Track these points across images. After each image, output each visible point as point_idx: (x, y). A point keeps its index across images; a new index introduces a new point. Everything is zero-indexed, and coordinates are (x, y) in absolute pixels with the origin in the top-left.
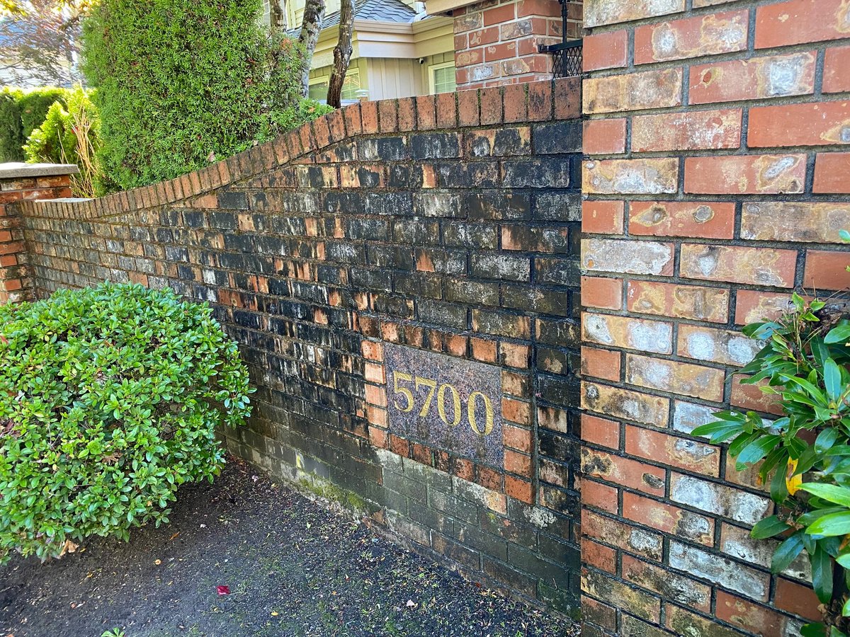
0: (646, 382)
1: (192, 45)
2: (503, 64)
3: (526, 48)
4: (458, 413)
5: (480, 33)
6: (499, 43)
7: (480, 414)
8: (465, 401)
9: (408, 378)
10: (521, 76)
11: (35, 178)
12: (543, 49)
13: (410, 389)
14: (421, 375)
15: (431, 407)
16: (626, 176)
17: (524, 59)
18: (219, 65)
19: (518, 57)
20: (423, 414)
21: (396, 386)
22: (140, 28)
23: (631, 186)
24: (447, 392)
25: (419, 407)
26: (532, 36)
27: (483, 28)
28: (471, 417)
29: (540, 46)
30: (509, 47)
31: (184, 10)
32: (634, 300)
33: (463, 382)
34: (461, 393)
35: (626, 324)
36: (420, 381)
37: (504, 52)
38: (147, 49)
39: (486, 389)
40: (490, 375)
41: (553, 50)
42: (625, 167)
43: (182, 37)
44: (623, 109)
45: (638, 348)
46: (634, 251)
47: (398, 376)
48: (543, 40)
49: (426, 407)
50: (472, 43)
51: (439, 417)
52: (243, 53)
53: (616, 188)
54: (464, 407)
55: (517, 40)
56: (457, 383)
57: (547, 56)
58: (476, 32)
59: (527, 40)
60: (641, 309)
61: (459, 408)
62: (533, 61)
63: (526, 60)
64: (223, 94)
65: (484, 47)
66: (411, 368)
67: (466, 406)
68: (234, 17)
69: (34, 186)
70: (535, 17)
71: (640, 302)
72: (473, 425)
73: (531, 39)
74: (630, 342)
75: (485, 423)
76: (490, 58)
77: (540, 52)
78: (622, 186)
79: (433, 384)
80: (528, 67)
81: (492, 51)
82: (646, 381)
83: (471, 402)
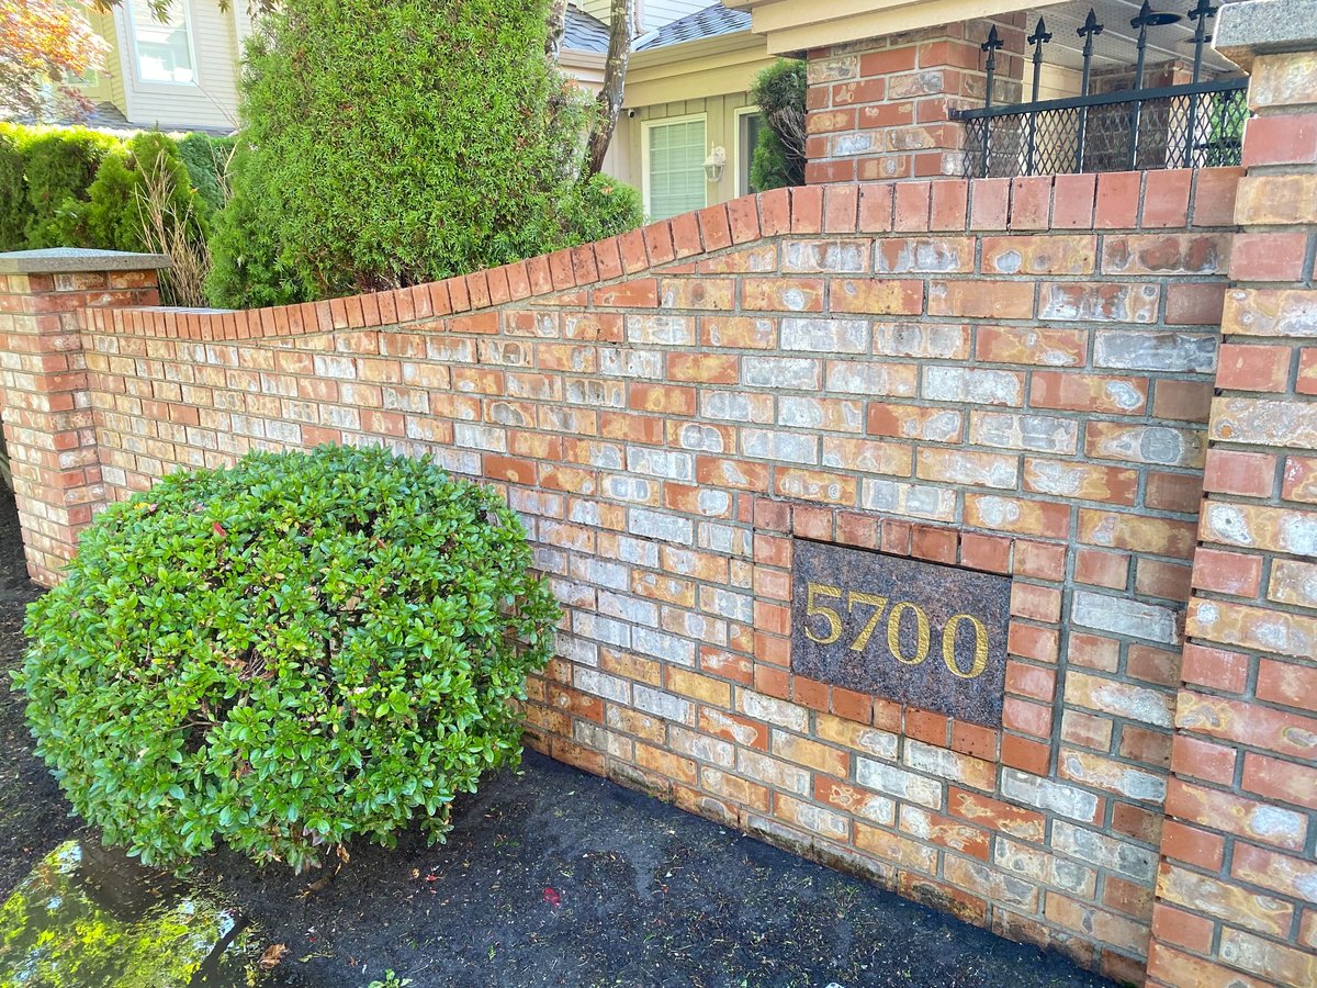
0: (1304, 600)
1: (443, 82)
2: (889, 133)
3: (930, 113)
4: (923, 647)
5: (853, 87)
6: (885, 102)
7: (965, 647)
8: (939, 628)
9: (836, 593)
10: (919, 153)
11: (103, 273)
12: (955, 116)
13: (837, 610)
14: (859, 589)
15: (873, 636)
16: (1299, 313)
17: (926, 128)
18: (482, 115)
19: (915, 125)
20: (857, 647)
21: (810, 605)
22: (360, 52)
23: (1306, 327)
24: (907, 616)
25: (850, 636)
26: (941, 96)
27: (858, 79)
28: (947, 652)
29: (951, 111)
30: (902, 110)
31: (435, 30)
32: (1294, 484)
33: (939, 601)
34: (933, 616)
35: (1278, 517)
36: (855, 598)
37: (891, 116)
38: (371, 87)
39: (981, 611)
40: (989, 590)
41: (965, 118)
42: (1298, 300)
43: (428, 71)
44: (1305, 221)
45: (1294, 550)
46: (1303, 416)
47: (813, 589)
48: (955, 102)
49: (865, 636)
50: (838, 99)
51: (887, 651)
52: (516, 100)
53: (1281, 329)
54: (936, 637)
55: (917, 99)
56: (928, 600)
57: (957, 125)
58: (847, 85)
59: (933, 101)
60: (1305, 497)
61: (927, 637)
62: (941, 132)
63: (930, 131)
64: (483, 159)
65: (859, 106)
66: (843, 578)
67: (941, 635)
68: (507, 45)
69: (104, 286)
70: (948, 68)
71: (1306, 487)
72: (950, 663)
73: (940, 100)
74: (1282, 543)
75: (974, 660)
76: (867, 124)
77: (951, 120)
78: (1291, 326)
79: (881, 603)
80: (932, 140)
81: (872, 112)
82: (1304, 597)
83: (950, 629)
